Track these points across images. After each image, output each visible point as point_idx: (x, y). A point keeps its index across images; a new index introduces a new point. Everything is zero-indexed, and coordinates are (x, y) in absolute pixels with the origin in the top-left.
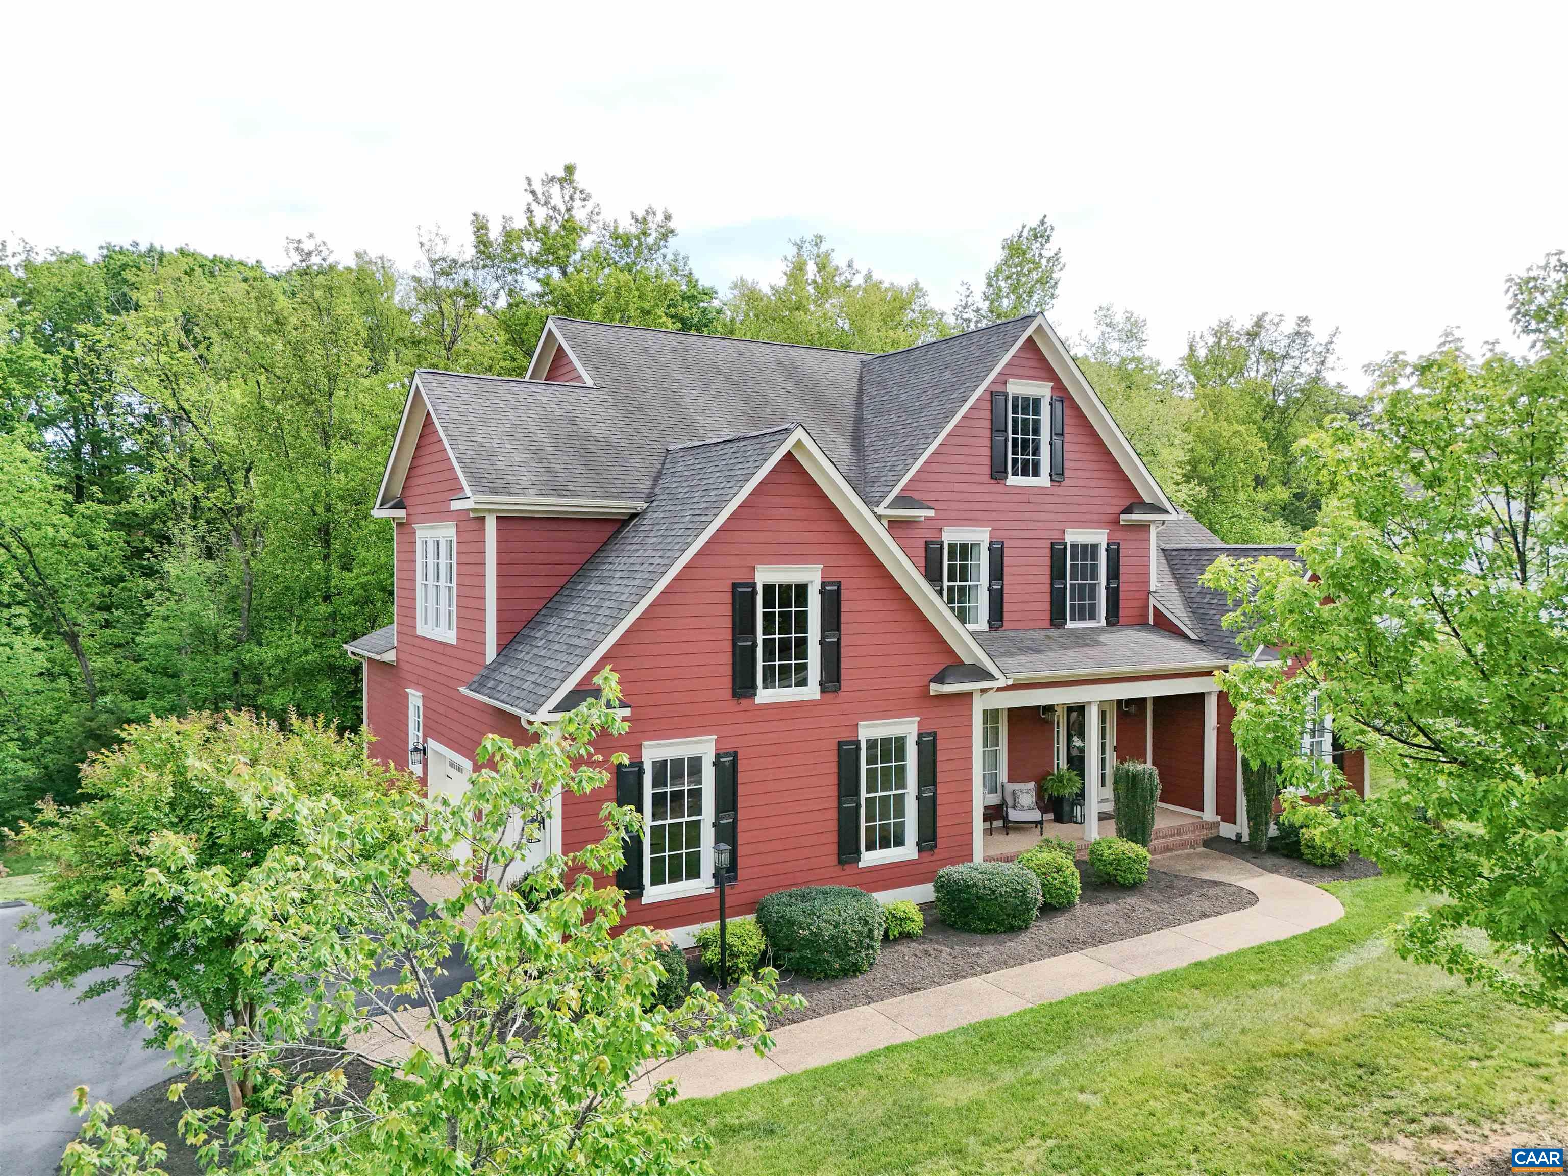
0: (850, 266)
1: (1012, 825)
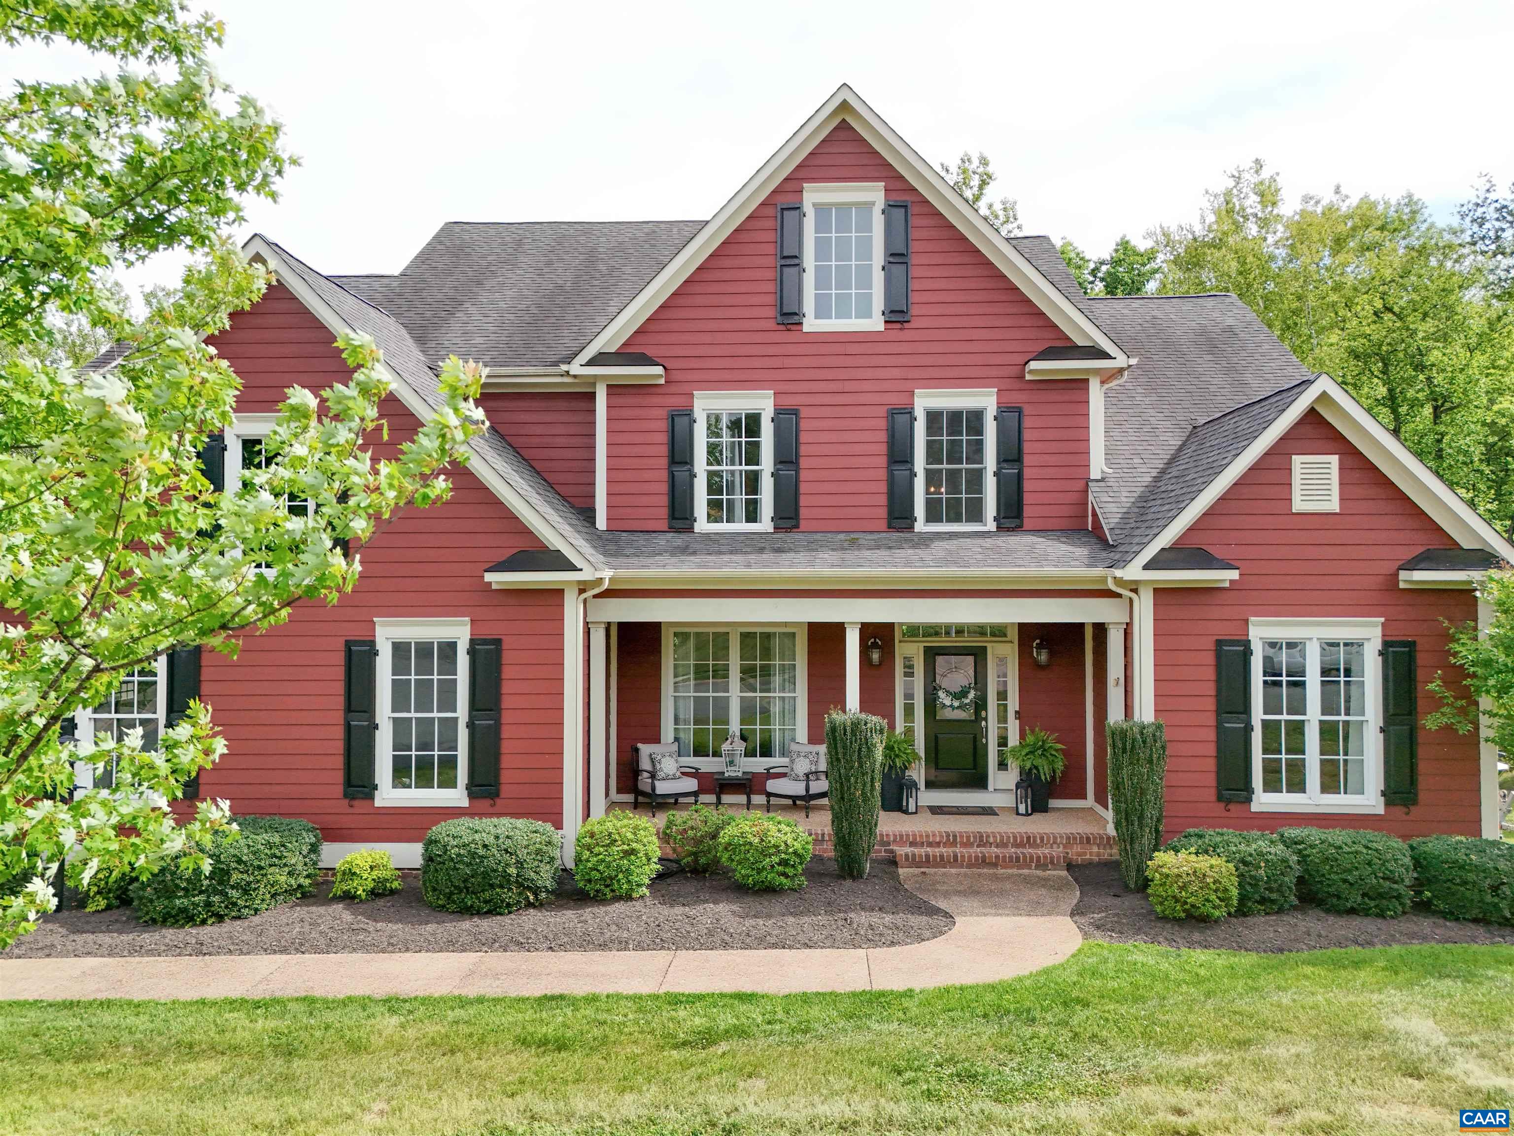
0: (1337, 191)
1: (773, 801)
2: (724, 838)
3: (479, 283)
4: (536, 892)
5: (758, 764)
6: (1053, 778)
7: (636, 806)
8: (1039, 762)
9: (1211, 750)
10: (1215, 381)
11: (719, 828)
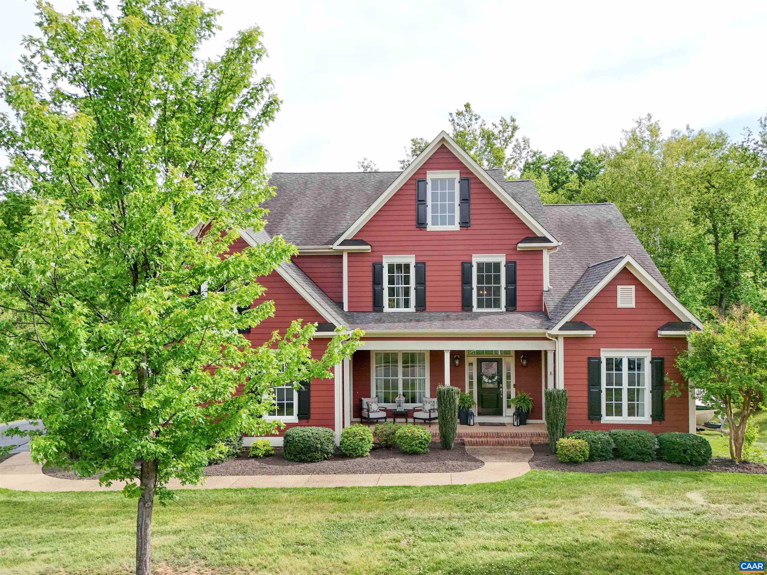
1: (416, 421)
2: (397, 434)
3: (291, 205)
4: (327, 453)
5: (410, 406)
6: (528, 411)
7: (361, 422)
8: (522, 405)
9: (586, 400)
10: (600, 246)
11: (395, 431)
